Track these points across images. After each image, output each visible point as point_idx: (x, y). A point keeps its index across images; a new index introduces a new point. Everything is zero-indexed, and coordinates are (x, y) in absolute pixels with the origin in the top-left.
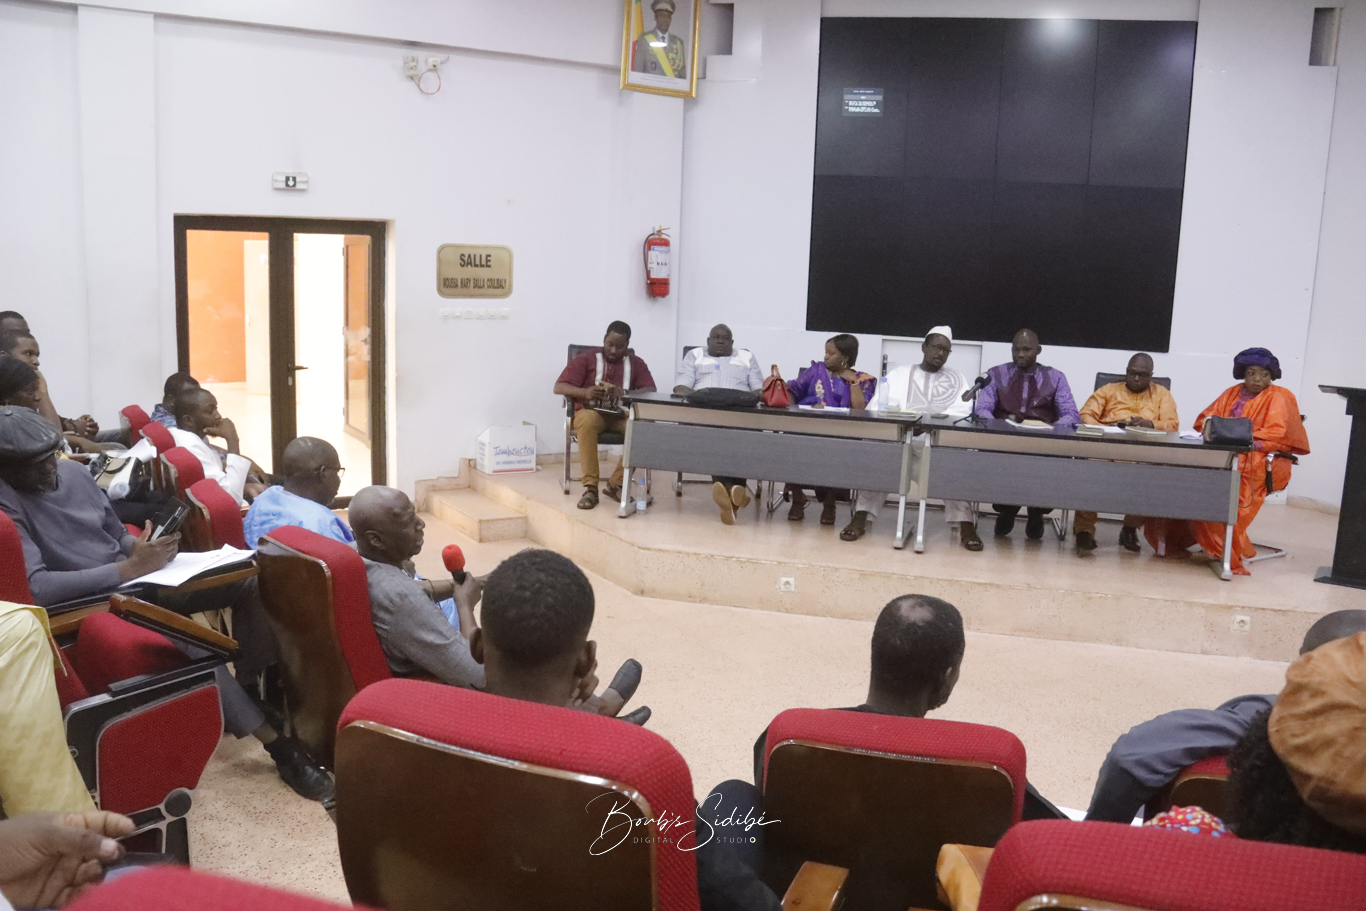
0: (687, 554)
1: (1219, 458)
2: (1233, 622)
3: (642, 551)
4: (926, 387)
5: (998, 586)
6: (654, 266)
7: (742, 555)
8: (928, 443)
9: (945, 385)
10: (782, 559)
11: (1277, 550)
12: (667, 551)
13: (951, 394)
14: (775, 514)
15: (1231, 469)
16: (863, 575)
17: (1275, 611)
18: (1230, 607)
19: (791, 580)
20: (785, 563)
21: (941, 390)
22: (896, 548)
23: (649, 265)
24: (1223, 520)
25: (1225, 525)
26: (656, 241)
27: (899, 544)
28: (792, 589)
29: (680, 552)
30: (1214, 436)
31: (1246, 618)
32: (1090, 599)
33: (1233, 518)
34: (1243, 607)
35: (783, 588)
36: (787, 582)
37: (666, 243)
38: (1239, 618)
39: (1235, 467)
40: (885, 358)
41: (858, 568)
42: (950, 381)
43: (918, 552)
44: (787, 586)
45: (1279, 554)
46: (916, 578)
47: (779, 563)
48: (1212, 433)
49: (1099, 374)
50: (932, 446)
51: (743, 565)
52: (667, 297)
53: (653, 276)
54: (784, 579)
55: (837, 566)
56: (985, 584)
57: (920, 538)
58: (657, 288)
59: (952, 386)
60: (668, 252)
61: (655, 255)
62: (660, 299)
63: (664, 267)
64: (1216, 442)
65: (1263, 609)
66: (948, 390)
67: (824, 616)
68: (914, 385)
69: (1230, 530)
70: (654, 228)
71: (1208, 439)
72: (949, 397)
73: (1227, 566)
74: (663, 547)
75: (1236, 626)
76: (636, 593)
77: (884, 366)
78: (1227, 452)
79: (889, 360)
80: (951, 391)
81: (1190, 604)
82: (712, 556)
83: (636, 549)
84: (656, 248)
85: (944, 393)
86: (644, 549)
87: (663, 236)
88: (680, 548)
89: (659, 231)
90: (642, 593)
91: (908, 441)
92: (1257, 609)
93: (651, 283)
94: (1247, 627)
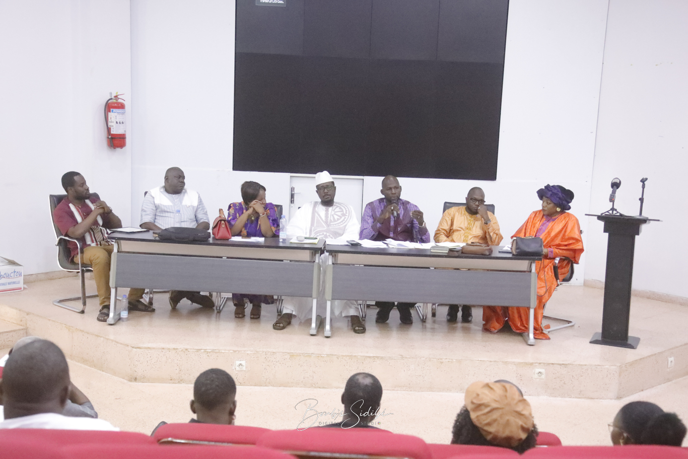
0: (169, 349)
1: (523, 265)
2: (534, 373)
3: (134, 349)
4: (327, 216)
5: (382, 358)
6: (114, 124)
7: (208, 348)
8: (330, 262)
9: (339, 214)
10: (236, 349)
11: (569, 322)
12: (154, 348)
13: (344, 220)
14: (222, 314)
15: (531, 271)
16: (292, 356)
17: (560, 365)
18: (532, 364)
19: (243, 363)
20: (239, 351)
21: (336, 217)
22: (312, 335)
23: (110, 124)
24: (528, 306)
25: (529, 308)
26: (113, 105)
27: (314, 332)
28: (244, 368)
29: (163, 349)
30: (518, 251)
31: (543, 371)
32: (442, 363)
33: (534, 303)
34: (540, 363)
35: (238, 368)
36: (241, 364)
37: (121, 106)
38: (537, 370)
39: (533, 270)
40: (292, 189)
41: (288, 351)
42: (342, 211)
43: (327, 337)
44: (241, 367)
45: (570, 324)
46: (328, 355)
47: (235, 351)
48: (517, 249)
49: (446, 203)
50: (333, 264)
51: (209, 354)
52: (124, 148)
53: (112, 133)
54: (238, 363)
55: (274, 351)
56: (374, 357)
57: (328, 327)
58: (116, 141)
59: (344, 215)
60: (123, 113)
61: (114, 115)
62: (118, 150)
63: (121, 125)
64: (521, 254)
65: (552, 364)
66: (341, 217)
67: (266, 386)
68: (316, 215)
69: (532, 312)
70: (111, 94)
71: (514, 253)
72: (342, 222)
73: (531, 336)
74: (150, 345)
75: (536, 376)
76: (130, 381)
77: (292, 196)
78: (528, 261)
79: (296, 191)
80: (343, 218)
81: (506, 363)
82: (187, 349)
83: (130, 348)
84: (115, 110)
85: (338, 219)
86: (136, 348)
87: (120, 101)
88: (163, 345)
89: (116, 97)
90: (136, 379)
91: (317, 261)
92: (549, 364)
93: (112, 138)
94: (543, 376)
